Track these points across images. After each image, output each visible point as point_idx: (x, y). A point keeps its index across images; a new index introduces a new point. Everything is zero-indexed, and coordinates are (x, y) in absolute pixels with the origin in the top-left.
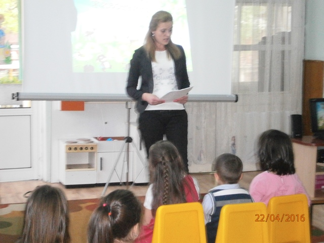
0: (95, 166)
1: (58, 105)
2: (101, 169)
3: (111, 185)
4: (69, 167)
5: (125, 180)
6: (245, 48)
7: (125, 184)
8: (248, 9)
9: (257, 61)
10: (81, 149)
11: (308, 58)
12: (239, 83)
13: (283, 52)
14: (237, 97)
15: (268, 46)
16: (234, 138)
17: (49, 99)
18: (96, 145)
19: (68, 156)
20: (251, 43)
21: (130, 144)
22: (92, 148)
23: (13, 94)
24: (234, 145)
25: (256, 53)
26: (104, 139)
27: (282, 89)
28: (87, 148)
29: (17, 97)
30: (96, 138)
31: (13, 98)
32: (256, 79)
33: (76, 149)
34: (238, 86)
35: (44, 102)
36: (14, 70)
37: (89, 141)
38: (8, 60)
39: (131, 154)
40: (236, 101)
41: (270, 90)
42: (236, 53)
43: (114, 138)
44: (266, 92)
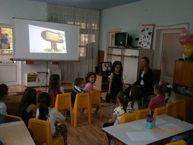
0: (36, 81)
1: (25, 62)
2: (39, 82)
3: (42, 87)
4: (28, 81)
5: (46, 85)
6: (82, 46)
7: (46, 86)
8: (83, 35)
9: (85, 50)
10: (32, 76)
11: (100, 50)
12: (80, 56)
13: (93, 48)
14: (80, 61)
15: (89, 46)
16: (79, 73)
17: (22, 60)
18: (37, 75)
19: (28, 78)
20: (83, 45)
21: (48, 74)
22: (36, 76)
23: (10, 59)
24: (79, 75)
25: (85, 48)
26: (40, 73)
27: (92, 59)
28: (34, 76)
29: (12, 60)
30: (37, 73)
31: (10, 60)
32: (85, 55)
33: (31, 76)
34: (80, 57)
35: (20, 61)
36: (11, 50)
37: (35, 73)
38: (9, 48)
39: (48, 77)
40: (80, 62)
41: (89, 59)
42: (80, 48)
43: (42, 73)
44: (88, 59)
